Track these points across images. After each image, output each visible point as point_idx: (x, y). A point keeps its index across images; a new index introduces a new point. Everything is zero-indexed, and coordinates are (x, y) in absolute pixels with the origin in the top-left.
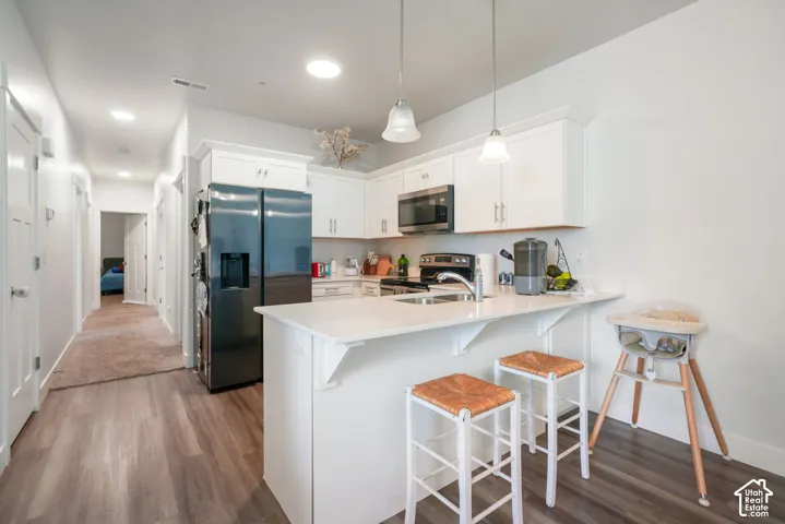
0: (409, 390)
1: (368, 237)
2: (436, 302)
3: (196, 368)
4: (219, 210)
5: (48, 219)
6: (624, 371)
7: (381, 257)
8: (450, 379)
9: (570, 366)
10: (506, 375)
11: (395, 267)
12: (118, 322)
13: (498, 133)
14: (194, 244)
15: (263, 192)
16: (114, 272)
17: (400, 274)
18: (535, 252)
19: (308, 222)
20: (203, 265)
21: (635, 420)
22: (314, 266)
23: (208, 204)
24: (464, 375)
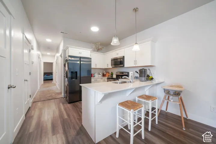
0: (117, 104)
1: (104, 68)
2: (121, 83)
3: (65, 97)
4: (70, 62)
5: (32, 64)
6: (165, 99)
7: (107, 72)
8: (127, 101)
9: (154, 98)
10: (139, 100)
11: (110, 75)
12: (48, 87)
13: (137, 43)
14: (65, 69)
15: (80, 58)
16: (46, 75)
17: (111, 76)
18: (145, 72)
19: (90, 64)
20: (67, 74)
21: (166, 110)
22: (92, 75)
23: (68, 60)
24: (130, 101)
